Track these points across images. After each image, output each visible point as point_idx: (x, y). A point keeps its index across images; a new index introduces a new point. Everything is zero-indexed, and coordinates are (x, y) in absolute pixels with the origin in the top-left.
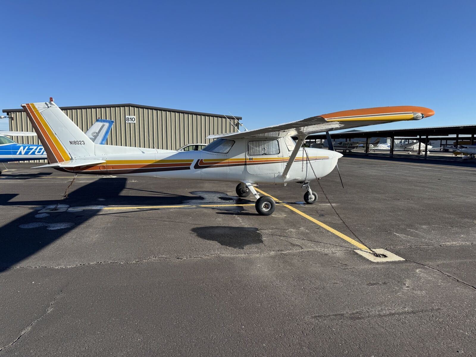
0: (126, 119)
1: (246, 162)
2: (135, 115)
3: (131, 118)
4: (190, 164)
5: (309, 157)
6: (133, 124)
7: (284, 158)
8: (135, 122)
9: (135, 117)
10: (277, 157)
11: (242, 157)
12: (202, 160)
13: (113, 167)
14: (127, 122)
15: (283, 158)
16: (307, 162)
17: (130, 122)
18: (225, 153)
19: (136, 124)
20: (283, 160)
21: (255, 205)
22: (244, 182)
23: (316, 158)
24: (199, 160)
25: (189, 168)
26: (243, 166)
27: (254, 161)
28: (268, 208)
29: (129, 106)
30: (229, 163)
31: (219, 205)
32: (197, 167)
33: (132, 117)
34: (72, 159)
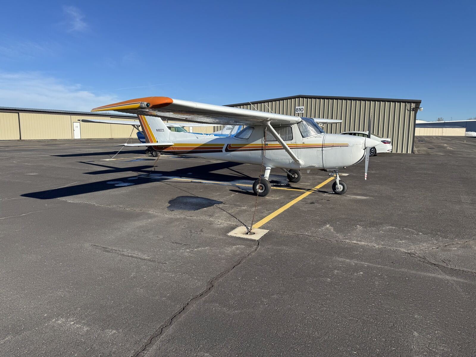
0: (296, 110)
1: (262, 147)
2: (303, 106)
3: (300, 109)
4: (222, 148)
5: (325, 144)
6: (302, 114)
7: (298, 144)
8: (303, 112)
9: (304, 107)
10: (290, 143)
11: (259, 142)
12: (230, 144)
13: (178, 148)
14: (296, 112)
15: (296, 144)
16: (322, 149)
17: (299, 112)
18: (247, 139)
19: (304, 113)
20: (297, 146)
21: (252, 186)
22: (266, 166)
23: (333, 145)
24: (228, 144)
25: (221, 151)
26: (260, 151)
27: (269, 147)
28: (262, 189)
29: (299, 97)
30: (249, 147)
31: (247, 185)
32: (227, 150)
33: (301, 107)
34: (157, 142)
